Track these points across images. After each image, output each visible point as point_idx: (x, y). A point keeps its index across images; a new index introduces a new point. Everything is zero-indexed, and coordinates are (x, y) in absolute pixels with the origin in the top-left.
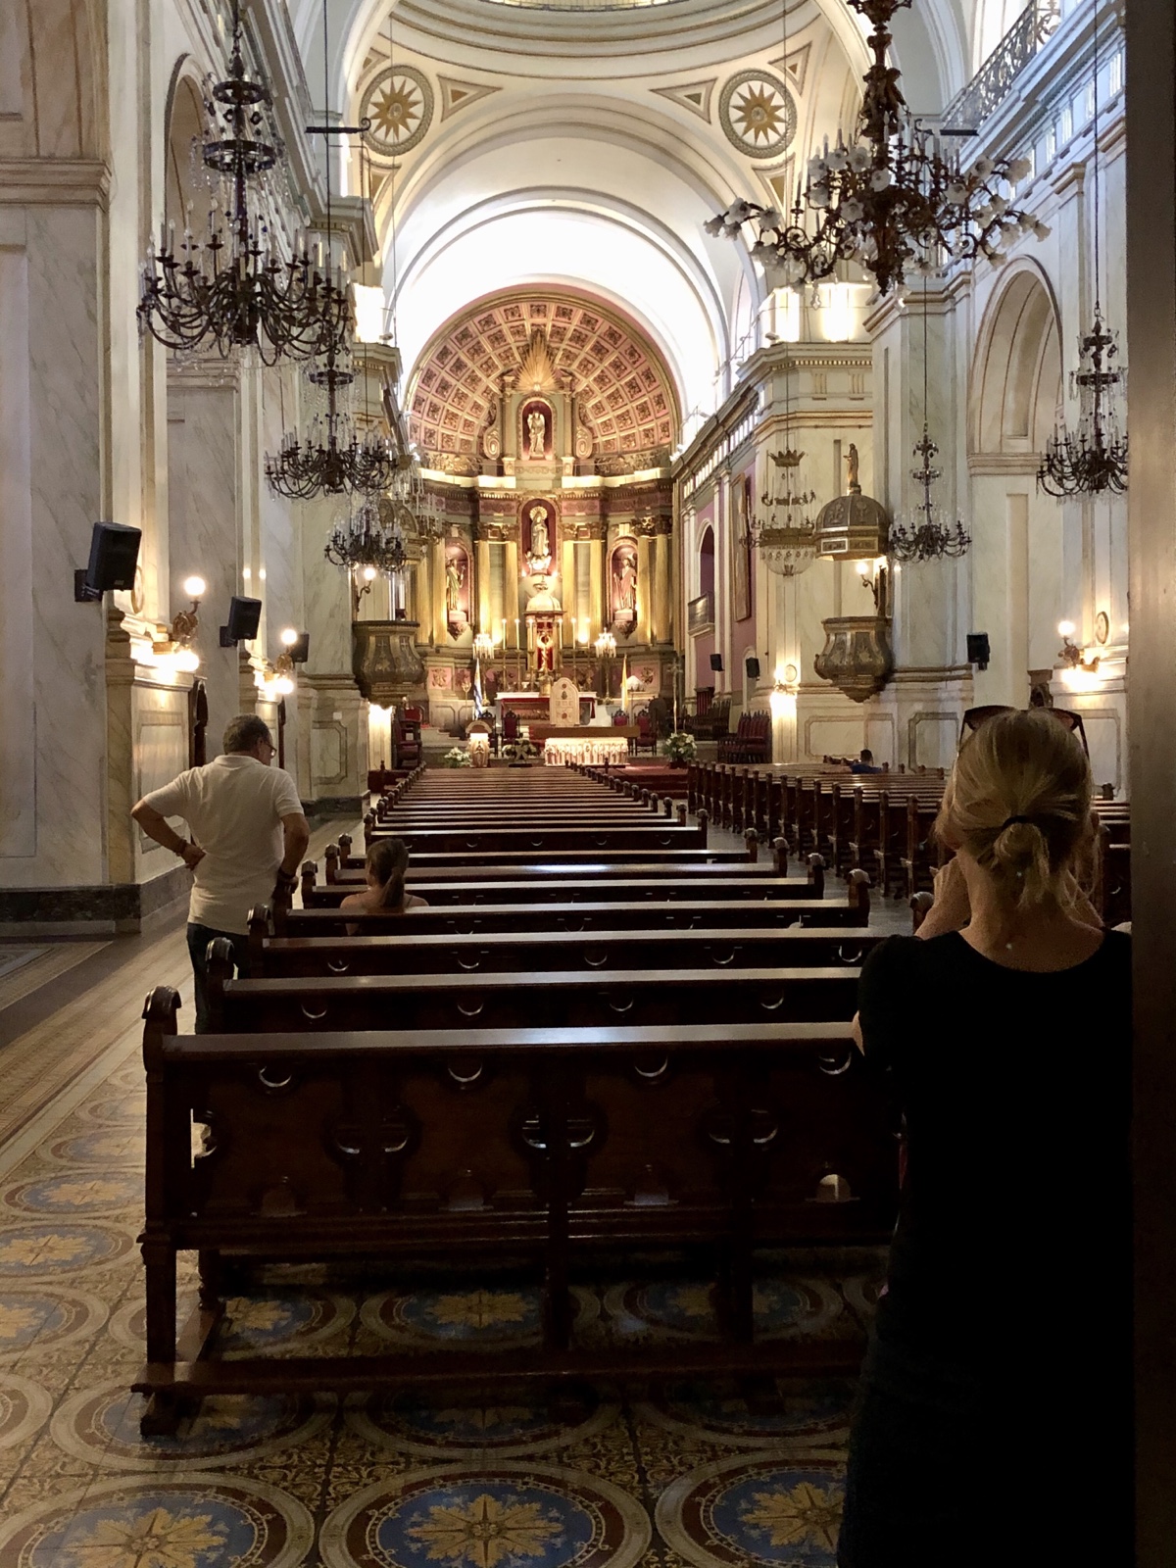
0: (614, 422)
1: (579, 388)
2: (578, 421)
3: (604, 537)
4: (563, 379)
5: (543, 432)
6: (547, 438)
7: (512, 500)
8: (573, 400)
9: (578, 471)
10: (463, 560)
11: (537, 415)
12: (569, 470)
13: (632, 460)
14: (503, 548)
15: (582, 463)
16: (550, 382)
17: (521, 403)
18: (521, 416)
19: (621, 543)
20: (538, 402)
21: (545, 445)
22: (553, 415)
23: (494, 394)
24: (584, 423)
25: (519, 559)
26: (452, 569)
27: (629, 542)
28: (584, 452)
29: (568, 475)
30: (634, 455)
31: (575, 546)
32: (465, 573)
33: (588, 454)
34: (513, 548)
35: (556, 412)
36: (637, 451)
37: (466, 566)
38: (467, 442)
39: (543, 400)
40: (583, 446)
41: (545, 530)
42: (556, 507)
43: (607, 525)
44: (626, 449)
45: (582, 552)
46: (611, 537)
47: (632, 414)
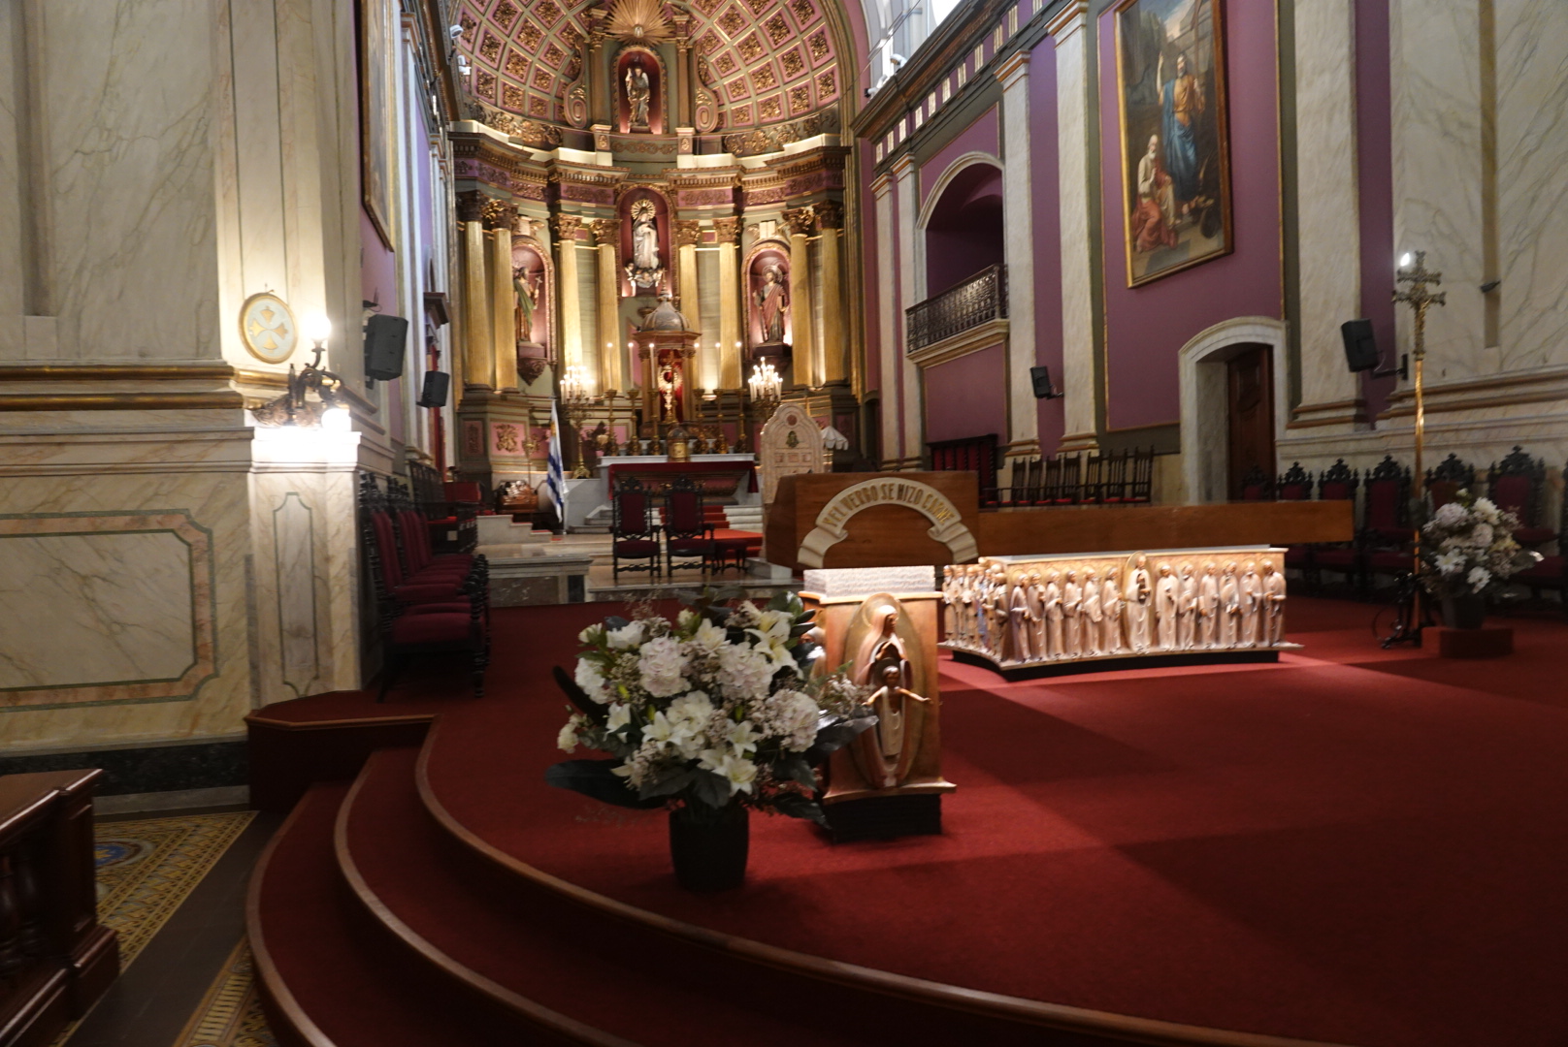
0: (749, 83)
1: (699, 35)
2: (697, 82)
3: (738, 241)
4: (676, 18)
5: (646, 96)
6: (653, 104)
7: (606, 185)
8: (689, 51)
9: (698, 148)
10: (539, 270)
11: (638, 71)
12: (687, 146)
13: (774, 133)
14: (596, 257)
15: (704, 137)
16: (658, 25)
17: (617, 53)
18: (616, 70)
19: (763, 249)
20: (640, 53)
21: (649, 114)
22: (662, 72)
23: (579, 37)
24: (705, 85)
25: (618, 272)
26: (523, 281)
27: (775, 248)
28: (706, 123)
29: (686, 153)
30: (780, 127)
31: (697, 253)
32: (542, 287)
33: (713, 126)
34: (609, 255)
35: (665, 68)
36: (783, 120)
37: (543, 279)
38: (541, 102)
39: (647, 50)
40: (705, 115)
41: (653, 233)
42: (668, 200)
43: (742, 224)
44: (768, 120)
45: (708, 263)
46: (747, 240)
47: (775, 70)
